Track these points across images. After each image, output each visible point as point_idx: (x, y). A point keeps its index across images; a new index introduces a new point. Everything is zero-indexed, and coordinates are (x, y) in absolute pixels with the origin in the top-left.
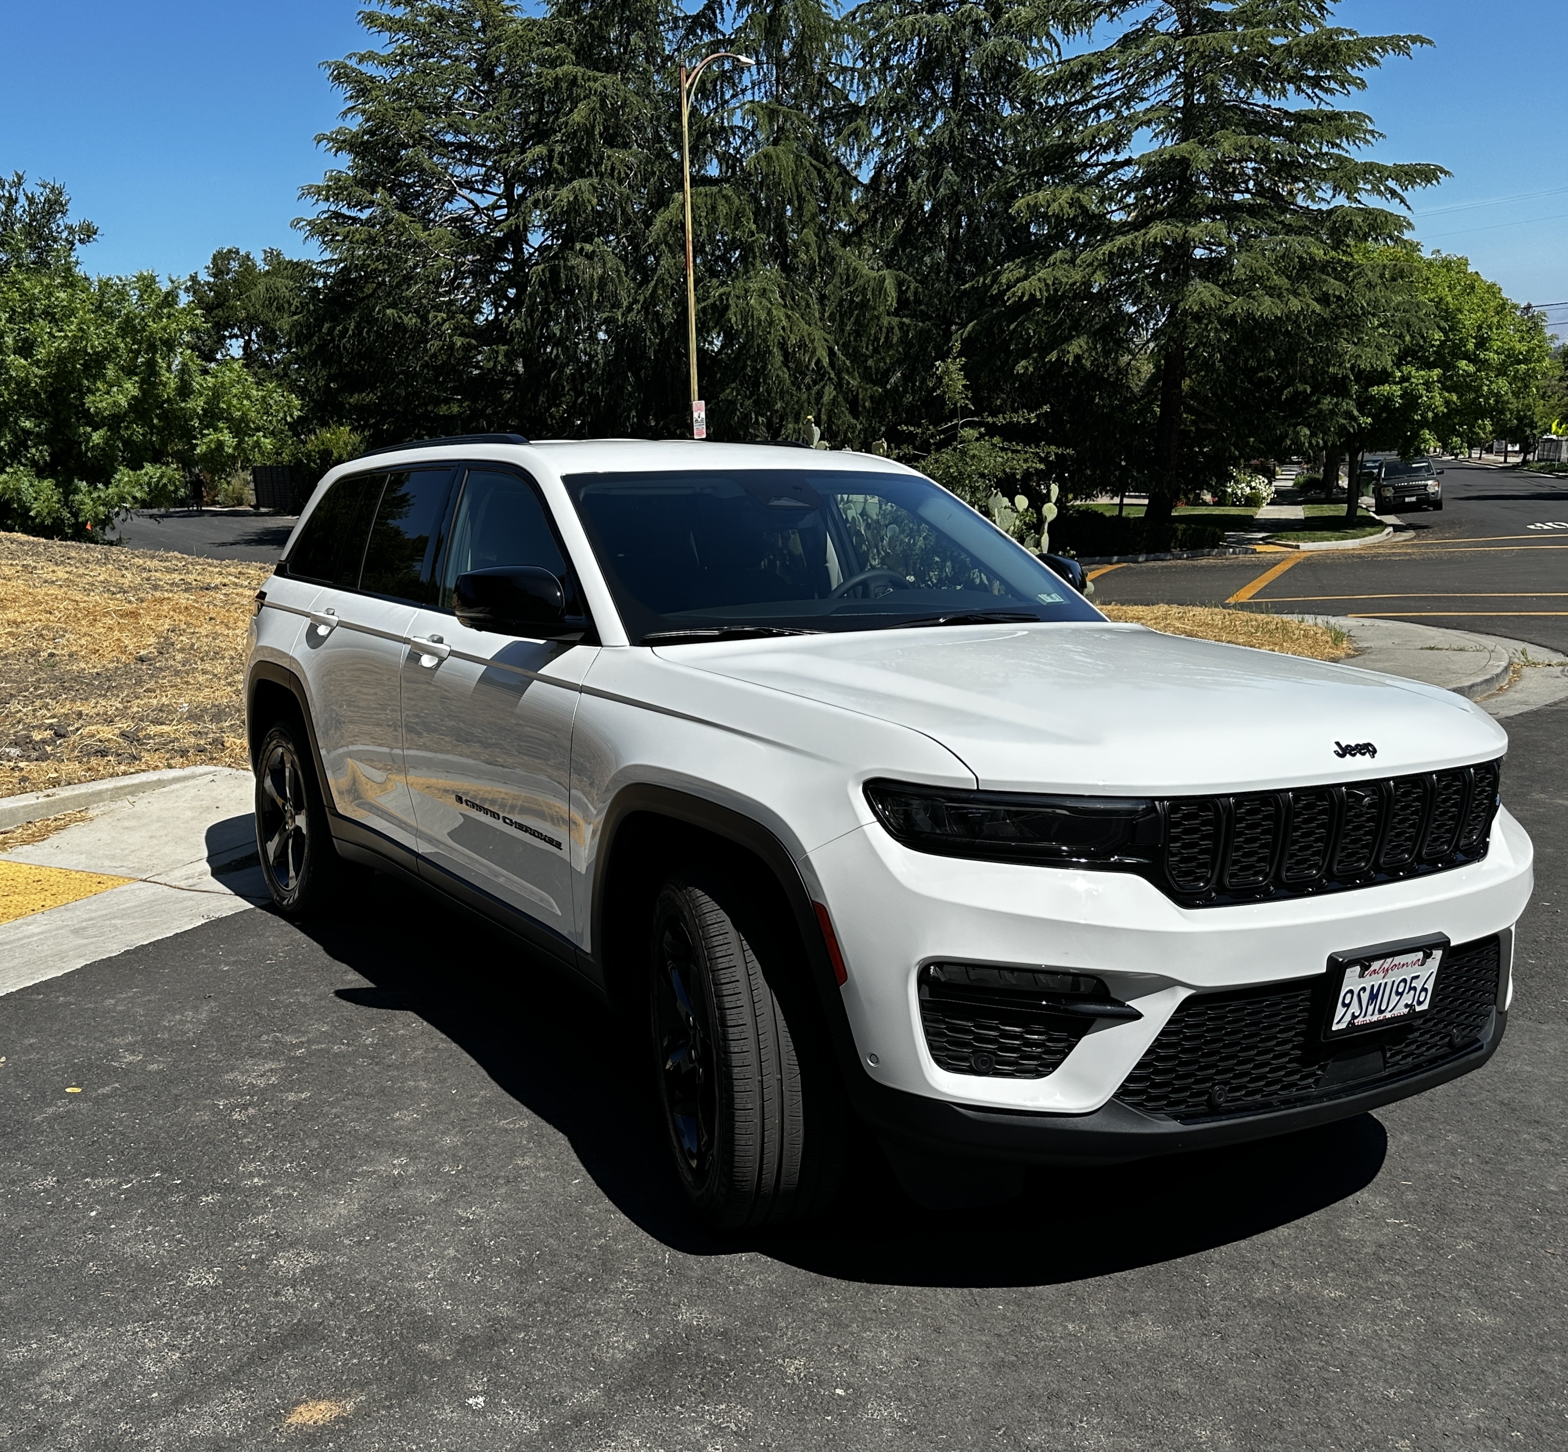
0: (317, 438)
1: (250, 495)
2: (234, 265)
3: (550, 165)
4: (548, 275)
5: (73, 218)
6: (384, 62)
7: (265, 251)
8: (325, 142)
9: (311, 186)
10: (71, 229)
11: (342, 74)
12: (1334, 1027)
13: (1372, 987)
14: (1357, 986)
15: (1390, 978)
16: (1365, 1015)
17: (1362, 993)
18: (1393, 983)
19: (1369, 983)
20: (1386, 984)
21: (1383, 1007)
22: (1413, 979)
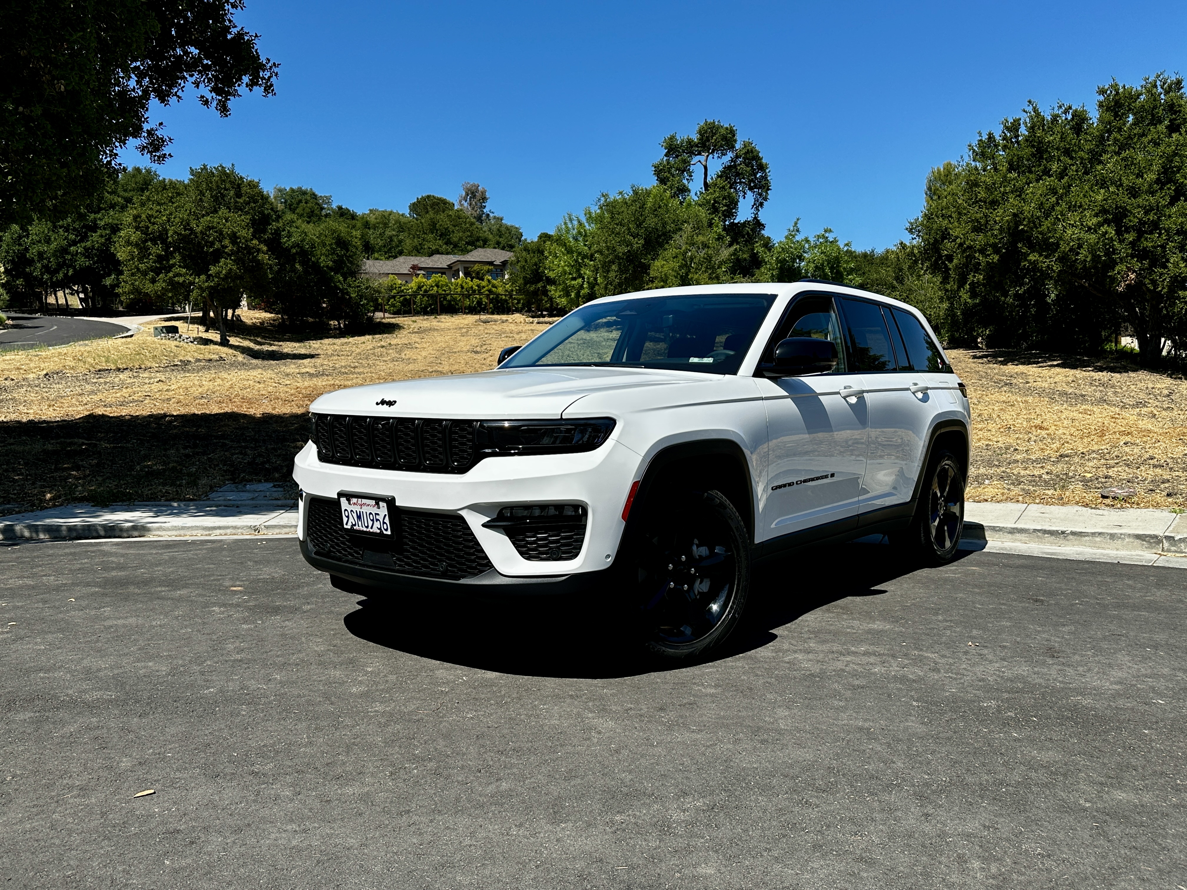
12: (344, 526)
13: (356, 511)
14: (349, 508)
15: (364, 509)
16: (358, 526)
17: (352, 512)
18: (366, 512)
19: (354, 508)
20: (363, 512)
21: (366, 524)
22: (375, 514)
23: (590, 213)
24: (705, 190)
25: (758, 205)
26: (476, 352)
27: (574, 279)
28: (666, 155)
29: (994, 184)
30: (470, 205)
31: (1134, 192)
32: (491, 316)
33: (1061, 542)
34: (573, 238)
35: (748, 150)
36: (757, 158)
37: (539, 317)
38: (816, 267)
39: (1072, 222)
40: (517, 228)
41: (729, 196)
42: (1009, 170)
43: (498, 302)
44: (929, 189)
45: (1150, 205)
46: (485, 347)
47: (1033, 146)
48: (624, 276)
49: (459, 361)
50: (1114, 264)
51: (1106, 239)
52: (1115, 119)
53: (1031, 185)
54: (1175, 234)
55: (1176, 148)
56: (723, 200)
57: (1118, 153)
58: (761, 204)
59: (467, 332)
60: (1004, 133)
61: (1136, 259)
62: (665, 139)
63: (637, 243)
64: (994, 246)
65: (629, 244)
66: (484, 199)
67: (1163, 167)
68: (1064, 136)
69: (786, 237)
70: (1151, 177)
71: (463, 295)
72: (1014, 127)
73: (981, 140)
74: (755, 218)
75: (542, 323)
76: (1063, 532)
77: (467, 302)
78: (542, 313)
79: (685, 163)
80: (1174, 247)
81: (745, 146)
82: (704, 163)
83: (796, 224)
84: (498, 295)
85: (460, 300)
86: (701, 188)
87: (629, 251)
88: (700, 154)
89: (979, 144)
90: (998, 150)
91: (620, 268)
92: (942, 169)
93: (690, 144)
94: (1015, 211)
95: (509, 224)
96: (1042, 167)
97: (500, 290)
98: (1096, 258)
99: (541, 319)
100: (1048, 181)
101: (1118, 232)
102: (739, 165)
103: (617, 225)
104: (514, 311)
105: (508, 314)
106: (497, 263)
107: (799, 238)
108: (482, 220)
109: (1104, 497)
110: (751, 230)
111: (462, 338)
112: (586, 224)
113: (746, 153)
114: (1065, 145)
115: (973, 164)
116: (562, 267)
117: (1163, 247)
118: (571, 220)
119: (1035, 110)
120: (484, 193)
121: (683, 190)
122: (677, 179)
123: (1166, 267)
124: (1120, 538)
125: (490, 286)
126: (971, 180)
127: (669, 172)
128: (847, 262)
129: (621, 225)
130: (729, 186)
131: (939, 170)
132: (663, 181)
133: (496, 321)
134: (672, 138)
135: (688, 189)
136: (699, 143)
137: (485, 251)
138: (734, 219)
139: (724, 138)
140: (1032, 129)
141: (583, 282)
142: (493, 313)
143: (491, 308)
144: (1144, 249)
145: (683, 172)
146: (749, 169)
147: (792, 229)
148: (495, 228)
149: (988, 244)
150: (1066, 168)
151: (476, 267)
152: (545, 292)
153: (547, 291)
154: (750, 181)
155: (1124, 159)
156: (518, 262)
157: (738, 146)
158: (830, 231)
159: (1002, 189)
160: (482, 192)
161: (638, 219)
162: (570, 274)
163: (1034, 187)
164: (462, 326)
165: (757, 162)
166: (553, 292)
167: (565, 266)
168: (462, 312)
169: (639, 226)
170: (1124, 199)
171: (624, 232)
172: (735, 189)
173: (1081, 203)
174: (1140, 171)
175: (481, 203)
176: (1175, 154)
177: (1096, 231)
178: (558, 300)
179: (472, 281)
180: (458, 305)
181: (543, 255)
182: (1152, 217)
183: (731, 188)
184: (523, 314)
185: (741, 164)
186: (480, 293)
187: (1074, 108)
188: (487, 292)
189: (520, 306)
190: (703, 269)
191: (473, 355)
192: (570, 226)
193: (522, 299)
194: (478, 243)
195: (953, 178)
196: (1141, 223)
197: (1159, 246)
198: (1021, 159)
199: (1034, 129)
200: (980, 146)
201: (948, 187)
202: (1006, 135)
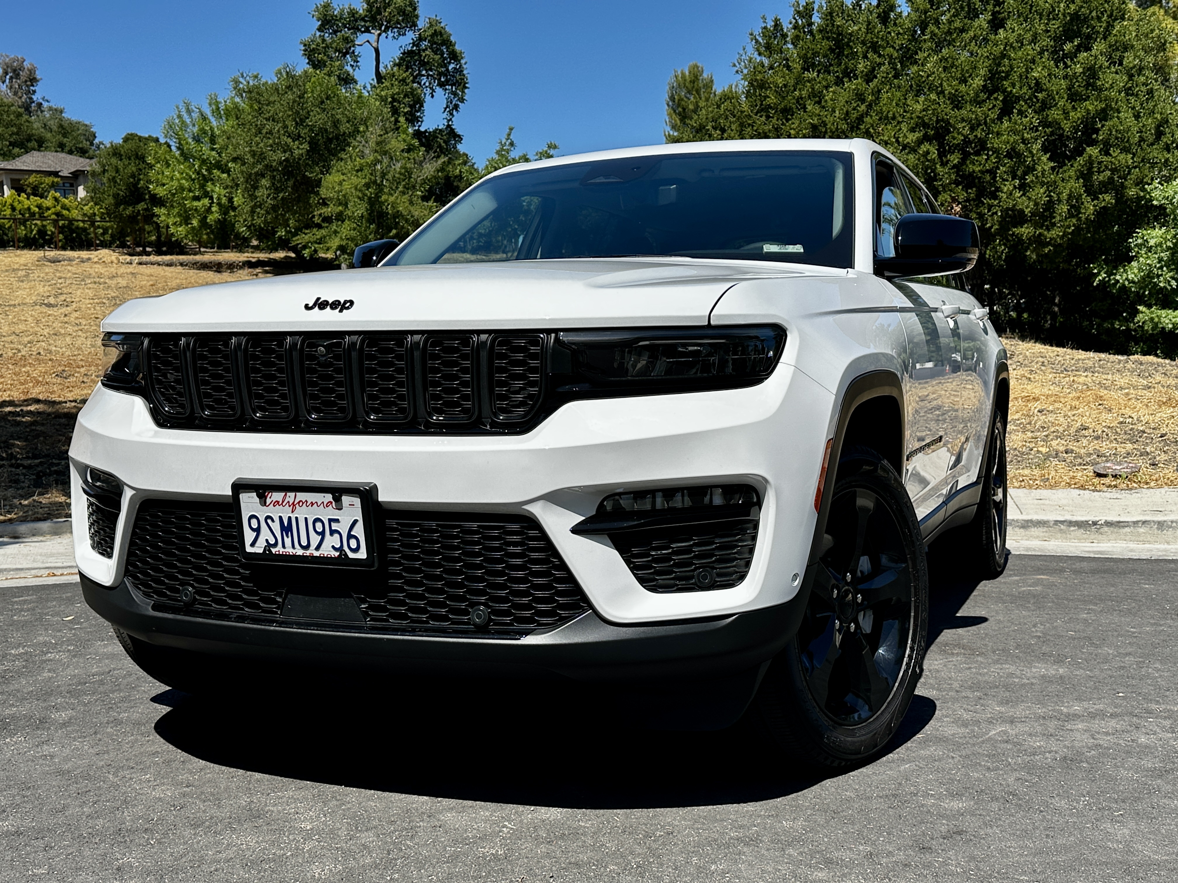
12: (249, 549)
13: (281, 518)
14: (262, 513)
15: (301, 513)
16: (284, 546)
17: (269, 521)
18: (306, 519)
19: (275, 512)
20: (297, 518)
21: (304, 543)
22: (330, 521)
23: (217, 103)
24: (378, 83)
25: (452, 108)
26: (49, 305)
27: (197, 198)
28: (319, 30)
29: (785, 86)
30: (11, 88)
31: (956, 102)
32: (62, 253)
33: (1092, 536)
34: (194, 138)
35: (435, 30)
36: (447, 43)
37: (139, 254)
39: (886, 138)
40: (86, 125)
41: (412, 93)
42: (805, 69)
43: (72, 231)
44: (672, 98)
45: (976, 118)
46: (62, 298)
47: (831, 38)
48: (281, 195)
49: (23, 318)
51: (928, 160)
52: (931, 8)
53: (831, 89)
54: (1005, 156)
55: (1005, 49)
56: (404, 97)
57: (937, 52)
58: (456, 107)
59: (27, 276)
60: (795, 18)
61: (960, 187)
62: (317, 7)
63: (298, 148)
65: (287, 149)
66: (33, 80)
67: (989, 71)
68: (870, 26)
69: (498, 153)
70: (977, 82)
71: (15, 219)
72: (807, 13)
73: (765, 28)
74: (449, 126)
75: (146, 264)
76: (1095, 523)
77: (22, 231)
78: (144, 249)
79: (348, 43)
80: (1005, 172)
81: (431, 25)
82: (375, 44)
83: (509, 135)
84: (71, 221)
85: (10, 227)
86: (373, 80)
87: (287, 160)
88: (367, 31)
89: (763, 33)
90: (786, 42)
91: (273, 184)
92: (687, 73)
93: (353, 16)
94: (816, 122)
95: (74, 119)
97: (75, 214)
99: (145, 258)
100: (851, 85)
101: (942, 154)
102: (424, 50)
103: (268, 119)
104: (98, 245)
105: (88, 249)
106: (65, 173)
107: (514, 154)
108: (30, 112)
109: (1099, 475)
110: (445, 142)
111: (21, 284)
112: (213, 119)
113: (432, 36)
114: (872, 38)
115: (758, 59)
116: (178, 180)
117: (992, 172)
118: (189, 111)
120: (32, 71)
121: (347, 80)
122: (337, 63)
123: (995, 197)
124: (1171, 527)
125: (59, 208)
126: (756, 80)
127: (324, 54)
129: (273, 120)
130: (411, 78)
131: (683, 74)
132: (316, 65)
133: (70, 260)
134: (327, 6)
135: (353, 79)
136: (366, 16)
137: (44, 156)
138: (419, 126)
139: (401, 11)
140: (830, 15)
141: (211, 204)
142: (64, 248)
143: (60, 241)
144: (971, 174)
145: (344, 55)
146: (437, 57)
147: (504, 142)
148: (53, 124)
150: (873, 69)
151: (32, 179)
152: (149, 217)
153: (154, 215)
154: (440, 74)
155: (943, 59)
156: (104, 171)
157: (422, 23)
159: (797, 93)
160: (30, 71)
161: (297, 113)
162: (190, 191)
163: (834, 92)
164: (16, 266)
165: (448, 48)
166: (163, 218)
167: (182, 179)
168: (13, 246)
169: (300, 122)
170: (946, 109)
171: (278, 131)
172: (419, 83)
173: (894, 114)
174: (963, 75)
175: (27, 86)
176: (1003, 56)
177: (915, 151)
178: (172, 230)
179: (28, 198)
180: (7, 235)
181: (144, 162)
182: (979, 133)
183: (413, 82)
184: (114, 251)
185: (426, 49)
186: (42, 218)
188: (53, 217)
189: (107, 237)
190: (401, 188)
191: (44, 309)
192: (188, 121)
193: (112, 228)
194: (29, 145)
195: (701, 85)
196: (967, 142)
197: (987, 171)
198: (816, 54)
199: (832, 17)
200: (764, 36)
201: (695, 97)
202: (797, 22)
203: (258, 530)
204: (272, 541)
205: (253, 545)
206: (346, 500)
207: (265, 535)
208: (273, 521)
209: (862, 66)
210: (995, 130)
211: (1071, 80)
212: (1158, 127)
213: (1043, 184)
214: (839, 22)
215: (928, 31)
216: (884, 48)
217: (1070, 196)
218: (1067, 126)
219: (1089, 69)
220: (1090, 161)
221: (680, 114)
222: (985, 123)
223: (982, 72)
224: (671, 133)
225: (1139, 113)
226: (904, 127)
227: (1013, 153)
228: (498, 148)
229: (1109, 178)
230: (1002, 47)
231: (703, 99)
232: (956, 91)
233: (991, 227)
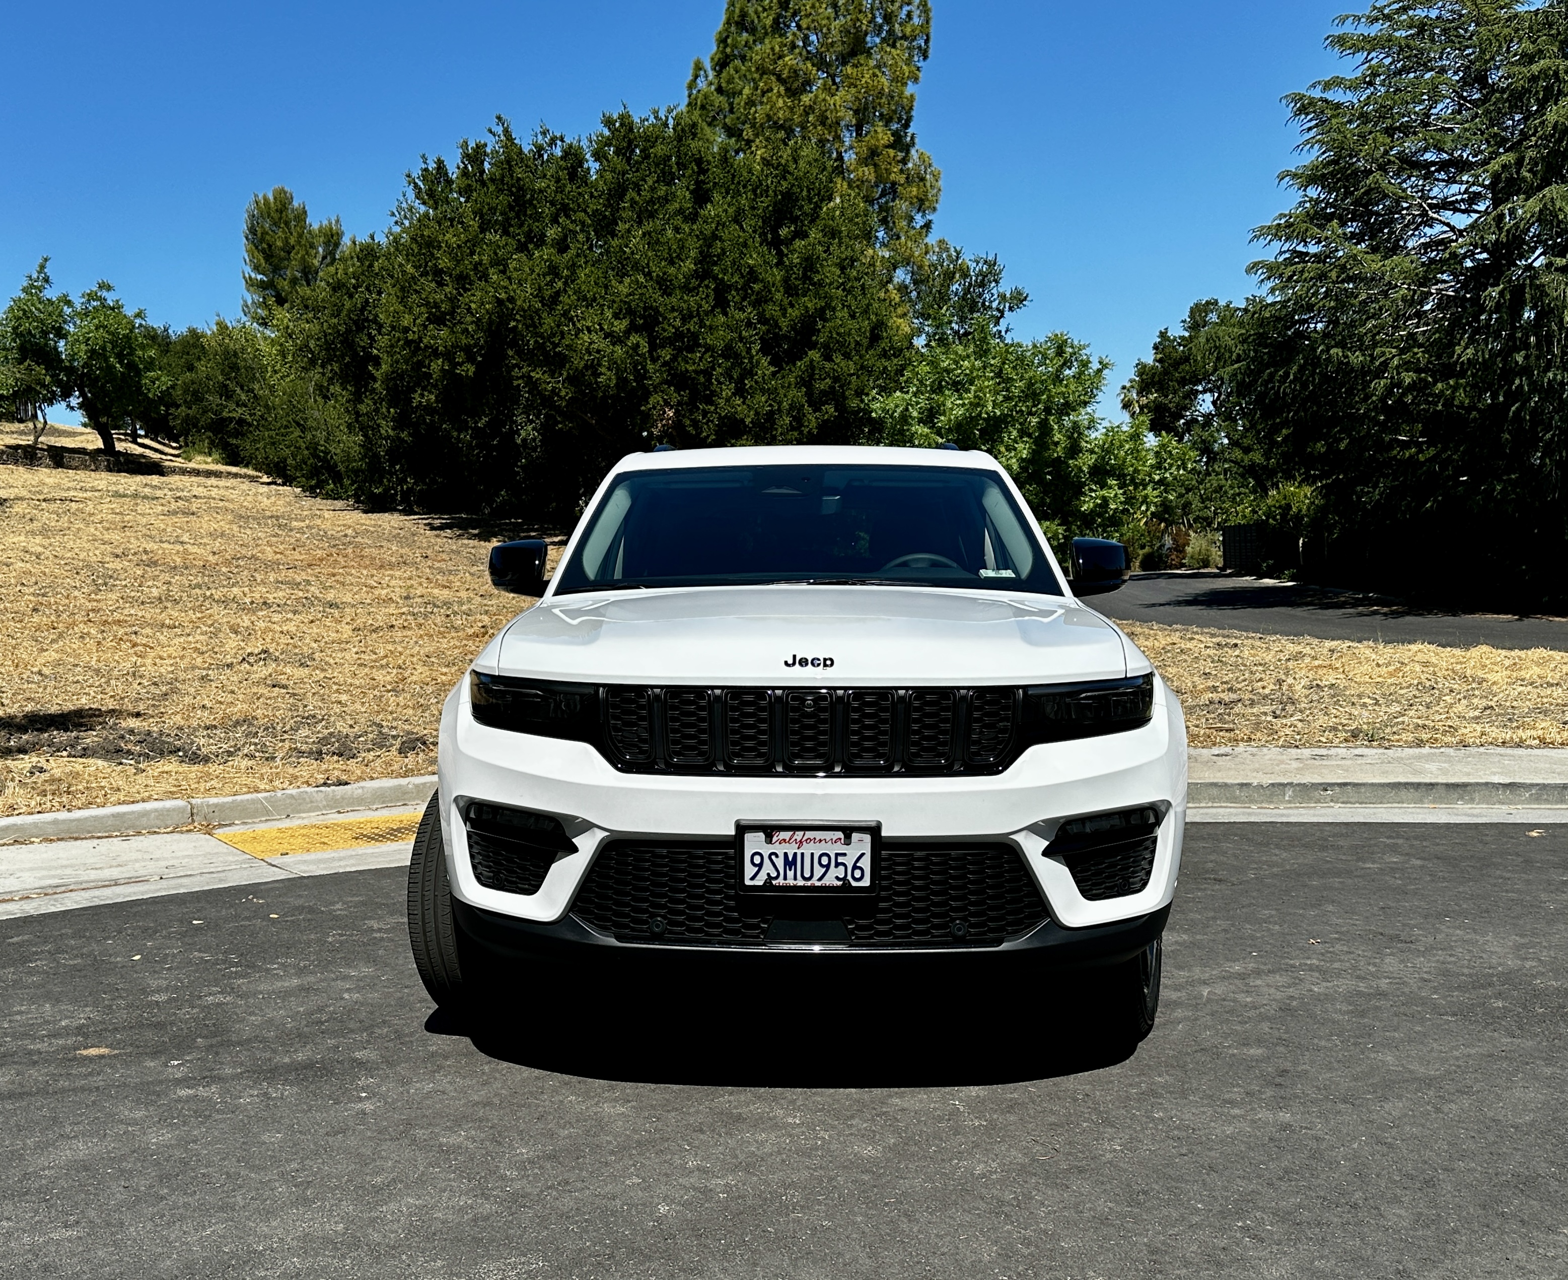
0: (1279, 493)
1: (1217, 555)
2: (1213, 317)
3: (1518, 173)
4: (1508, 297)
5: (1006, 287)
6: (1353, 86)
7: (1247, 299)
8: (1287, 179)
9: (1263, 228)
10: (1003, 297)
11: (1304, 107)
12: (748, 882)
13: (786, 854)
14: (766, 850)
15: (807, 850)
16: (785, 878)
17: (773, 857)
18: (812, 854)
19: (780, 850)
20: (802, 854)
21: (807, 874)
22: (837, 855)
29: (459, 246)
31: (665, 286)
38: (93, 351)
42: (482, 228)
44: (252, 230)
45: (688, 308)
47: (512, 194)
50: (647, 395)
51: (638, 355)
53: (516, 257)
54: (719, 355)
55: (716, 228)
57: (639, 224)
60: (463, 162)
61: (672, 388)
64: (467, 349)
67: (700, 253)
69: (24, 290)
70: (689, 266)
72: (475, 156)
73: (426, 170)
80: (721, 374)
83: (42, 267)
89: (423, 176)
90: (451, 191)
92: (271, 198)
94: (500, 295)
96: (525, 228)
98: (622, 382)
100: (542, 255)
101: (653, 347)
107: (50, 293)
114: (562, 199)
115: (422, 209)
117: (708, 373)
119: (506, 132)
123: (712, 403)
126: (422, 236)
128: (143, 347)
131: (265, 199)
140: (506, 163)
144: (684, 374)
147: (35, 276)
149: (458, 346)
150: (566, 237)
155: (647, 234)
158: (109, 288)
159: (474, 257)
163: (518, 260)
170: (657, 298)
173: (595, 296)
176: (715, 237)
177: (622, 342)
182: (692, 326)
187: (568, 140)
195: (291, 216)
196: (679, 335)
197: (702, 371)
198: (493, 210)
199: (510, 166)
200: (424, 179)
201: (284, 232)
202: (466, 167)
203: (760, 866)
204: (774, 874)
205: (753, 878)
206: (855, 836)
207: (768, 868)
208: (777, 856)
209: (552, 233)
210: (708, 323)
211: (787, 271)
212: (872, 330)
213: (763, 391)
214: (519, 172)
215: (628, 197)
216: (575, 212)
217: (792, 407)
218: (784, 323)
219: (807, 259)
220: (811, 366)
221: (263, 251)
222: (698, 314)
223: (692, 254)
224: (253, 275)
225: (855, 313)
226: (609, 314)
227: (729, 352)
228: (25, 284)
229: (830, 387)
230: (713, 226)
231: (295, 234)
232: (664, 274)
233: (708, 436)
